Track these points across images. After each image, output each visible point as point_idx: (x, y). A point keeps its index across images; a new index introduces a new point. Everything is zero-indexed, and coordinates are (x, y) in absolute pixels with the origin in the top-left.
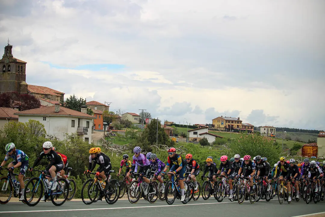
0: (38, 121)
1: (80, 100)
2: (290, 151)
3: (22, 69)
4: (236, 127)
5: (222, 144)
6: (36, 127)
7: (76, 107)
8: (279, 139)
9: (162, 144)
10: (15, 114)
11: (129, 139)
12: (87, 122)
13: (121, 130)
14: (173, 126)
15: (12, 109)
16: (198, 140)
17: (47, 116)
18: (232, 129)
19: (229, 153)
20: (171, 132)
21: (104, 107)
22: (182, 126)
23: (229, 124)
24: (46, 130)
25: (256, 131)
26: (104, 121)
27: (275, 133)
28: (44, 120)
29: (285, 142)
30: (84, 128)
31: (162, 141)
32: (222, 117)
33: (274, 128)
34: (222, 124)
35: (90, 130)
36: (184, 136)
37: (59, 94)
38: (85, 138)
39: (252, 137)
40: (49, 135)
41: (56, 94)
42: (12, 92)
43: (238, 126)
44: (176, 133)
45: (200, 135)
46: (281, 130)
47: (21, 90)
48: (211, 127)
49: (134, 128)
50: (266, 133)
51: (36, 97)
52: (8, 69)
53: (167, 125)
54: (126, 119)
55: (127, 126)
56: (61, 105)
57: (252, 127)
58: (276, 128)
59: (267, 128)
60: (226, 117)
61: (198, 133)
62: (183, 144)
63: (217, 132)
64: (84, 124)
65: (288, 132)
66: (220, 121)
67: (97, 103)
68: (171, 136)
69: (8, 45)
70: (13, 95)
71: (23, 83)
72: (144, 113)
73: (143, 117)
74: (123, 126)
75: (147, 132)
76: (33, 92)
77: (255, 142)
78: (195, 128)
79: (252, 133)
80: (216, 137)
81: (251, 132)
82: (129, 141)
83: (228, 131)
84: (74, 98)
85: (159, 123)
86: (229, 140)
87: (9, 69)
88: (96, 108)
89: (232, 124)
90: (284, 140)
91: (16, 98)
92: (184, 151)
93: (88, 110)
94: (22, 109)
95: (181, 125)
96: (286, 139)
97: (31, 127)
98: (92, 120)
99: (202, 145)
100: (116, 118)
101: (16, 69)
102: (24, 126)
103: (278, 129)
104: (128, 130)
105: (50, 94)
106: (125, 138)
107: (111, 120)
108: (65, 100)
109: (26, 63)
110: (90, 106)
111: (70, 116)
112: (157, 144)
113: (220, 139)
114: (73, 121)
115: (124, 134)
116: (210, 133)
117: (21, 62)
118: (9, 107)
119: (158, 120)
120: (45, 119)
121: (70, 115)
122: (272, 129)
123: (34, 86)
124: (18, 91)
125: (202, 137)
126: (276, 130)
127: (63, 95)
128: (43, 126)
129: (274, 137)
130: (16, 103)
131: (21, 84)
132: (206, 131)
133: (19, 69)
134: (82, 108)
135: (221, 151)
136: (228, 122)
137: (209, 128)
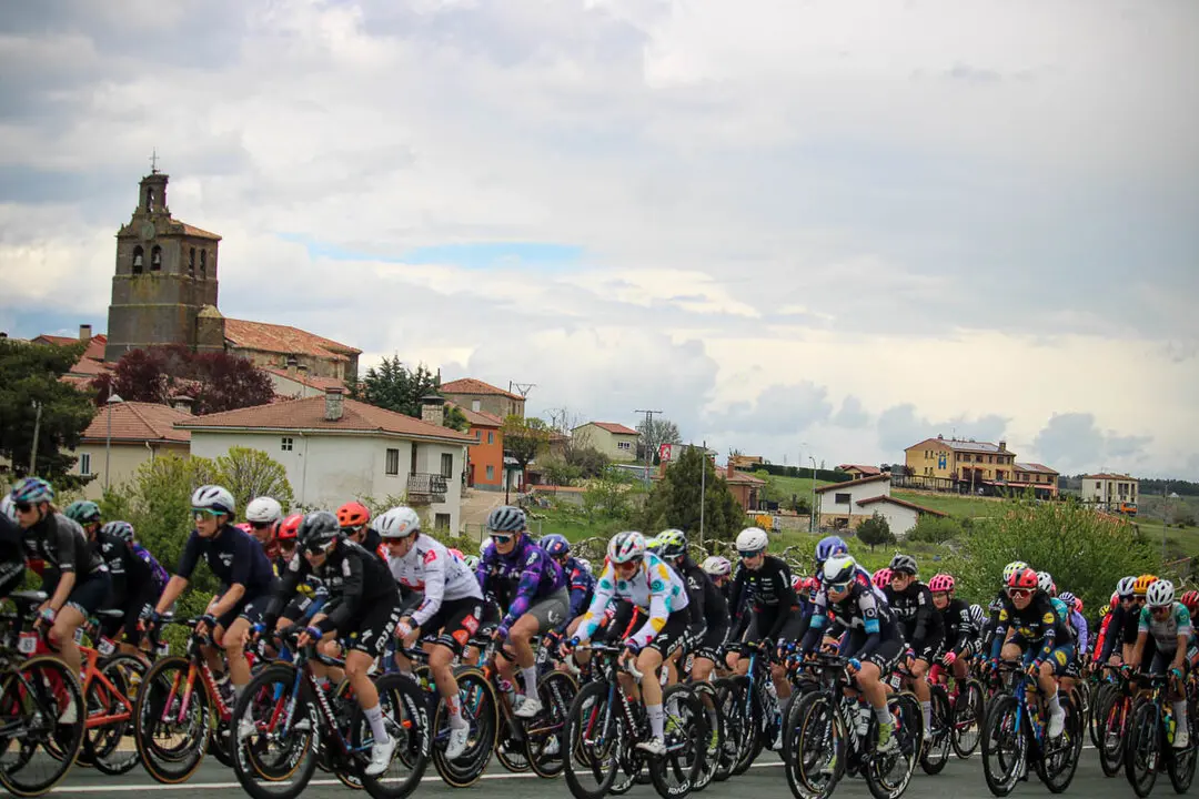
0: (263, 455)
1: (419, 375)
2: (1191, 566)
3: (203, 260)
4: (994, 477)
5: (941, 540)
6: (255, 475)
7: (402, 402)
8: (1147, 522)
9: (720, 538)
10: (177, 426)
11: (599, 519)
12: (443, 455)
13: (568, 486)
14: (762, 471)
15: (167, 409)
16: (852, 526)
17: (297, 435)
18: (979, 482)
19: (967, 571)
20: (753, 495)
21: (507, 400)
22: (792, 472)
23: (968, 465)
24: (291, 486)
25: (1065, 491)
26: (506, 454)
27: (1135, 499)
28: (284, 447)
29: (1174, 533)
30: (434, 480)
31: (720, 527)
32: (940, 438)
33: (1131, 479)
34: (940, 464)
35: (454, 484)
36: (802, 509)
37: (341, 352)
38: (438, 515)
39: (1051, 516)
40: (305, 505)
41: (331, 355)
42: (169, 348)
43: (999, 473)
44: (772, 498)
45: (862, 504)
46: (1157, 489)
47: (201, 337)
48: (900, 476)
49: (617, 479)
50: (1102, 500)
51: (256, 364)
52: (154, 258)
53: (739, 468)
54: (589, 444)
55: (590, 470)
56: (347, 392)
57: (1051, 476)
58: (1139, 481)
59: (1108, 481)
60: (954, 440)
61: (854, 500)
62: (797, 540)
63: (925, 493)
64: (432, 463)
65: (1186, 498)
66: (934, 455)
67: (480, 385)
68: (752, 508)
69: (154, 171)
70: (170, 356)
71: (208, 312)
72: (656, 422)
73: (650, 441)
74: (575, 470)
75: (664, 494)
76: (246, 345)
77: (1062, 532)
78: (840, 479)
79: (1054, 498)
80: (921, 512)
81: (1047, 495)
82: (599, 525)
83: (962, 493)
84: (396, 368)
85: (710, 461)
86: (966, 524)
87: (157, 261)
88: (476, 406)
89: (978, 465)
90: (1169, 526)
91: (183, 366)
92: (800, 565)
93: (446, 411)
94: (203, 410)
95: (789, 468)
96: (1177, 521)
97: (239, 472)
98: (461, 447)
99: (867, 542)
100: (550, 443)
101: (182, 261)
102: (210, 472)
103: (1147, 486)
104: (595, 486)
105: (306, 352)
106: (584, 516)
107: (534, 448)
108: (362, 374)
109: (220, 239)
110: (456, 398)
111: (380, 434)
112: (701, 539)
113: (934, 519)
114: (393, 453)
115: (578, 502)
116: (894, 498)
117: (200, 234)
118: (158, 400)
119: (706, 449)
120: (287, 443)
121: (381, 428)
122: (1124, 484)
123: (250, 324)
124: (190, 343)
125: (868, 512)
126: (1139, 486)
127: (354, 355)
128: (281, 471)
129: (1132, 514)
130: (181, 385)
131: (200, 315)
132: (883, 489)
133: (193, 261)
134: (424, 406)
135: (937, 564)
136: (962, 457)
137: (895, 481)
